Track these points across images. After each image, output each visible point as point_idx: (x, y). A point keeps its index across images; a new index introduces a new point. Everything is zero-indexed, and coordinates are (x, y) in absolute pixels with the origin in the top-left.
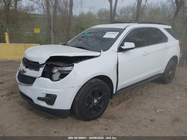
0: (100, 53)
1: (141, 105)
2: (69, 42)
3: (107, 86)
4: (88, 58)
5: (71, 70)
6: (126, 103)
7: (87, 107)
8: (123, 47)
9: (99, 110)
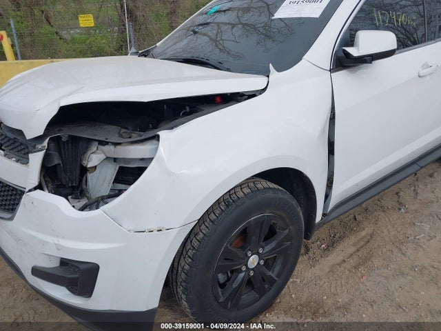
0: (265, 79)
1: (404, 248)
2: (158, 44)
3: (294, 202)
4: (218, 99)
5: (153, 158)
6: (354, 245)
7: (223, 286)
8: (353, 51)
9: (266, 286)
